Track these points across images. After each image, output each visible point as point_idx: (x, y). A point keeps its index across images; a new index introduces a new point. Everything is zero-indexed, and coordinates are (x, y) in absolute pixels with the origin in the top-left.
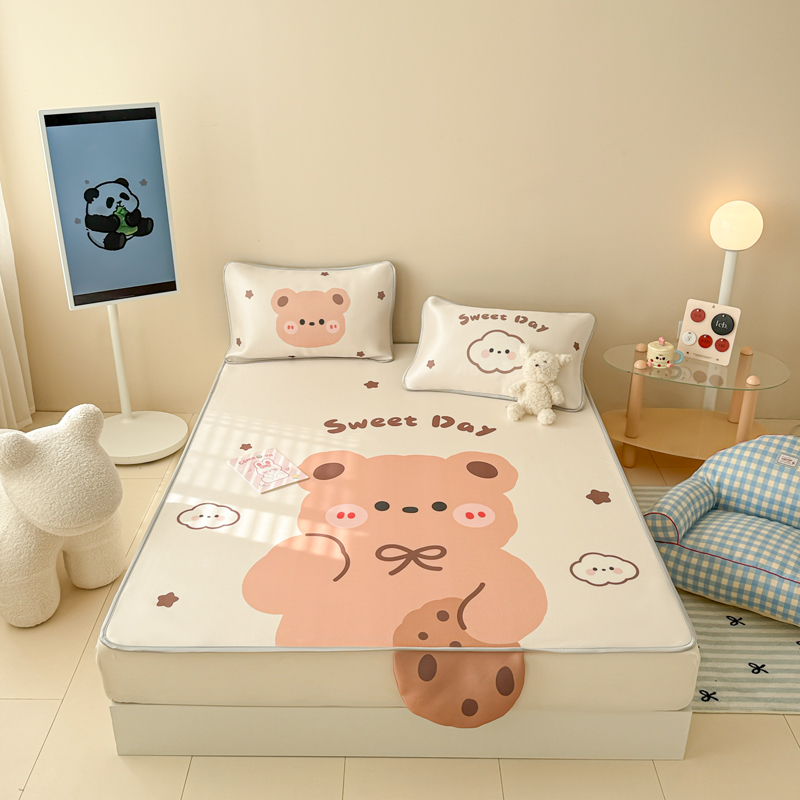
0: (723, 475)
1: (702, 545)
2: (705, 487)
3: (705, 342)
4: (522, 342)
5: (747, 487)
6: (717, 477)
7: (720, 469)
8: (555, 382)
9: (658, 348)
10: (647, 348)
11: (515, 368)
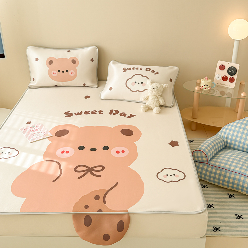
0: (229, 134)
1: (217, 164)
2: (221, 139)
3: (225, 78)
4: (148, 79)
5: (238, 139)
6: (226, 135)
7: (228, 131)
8: (161, 96)
9: (205, 81)
10: (201, 81)
11: (145, 90)
